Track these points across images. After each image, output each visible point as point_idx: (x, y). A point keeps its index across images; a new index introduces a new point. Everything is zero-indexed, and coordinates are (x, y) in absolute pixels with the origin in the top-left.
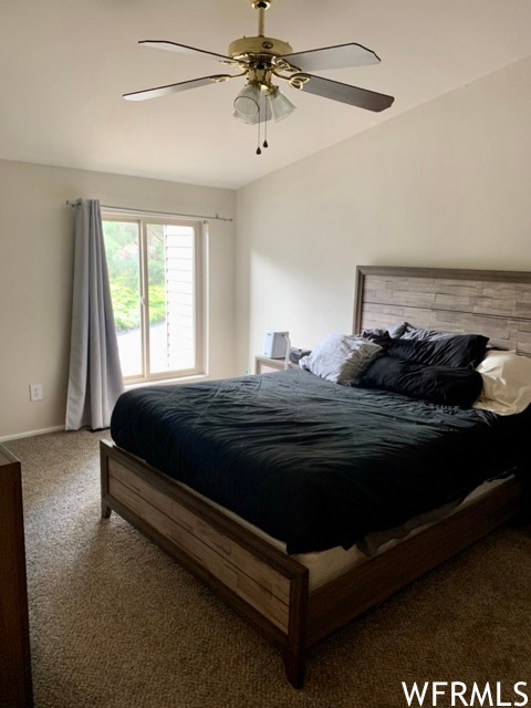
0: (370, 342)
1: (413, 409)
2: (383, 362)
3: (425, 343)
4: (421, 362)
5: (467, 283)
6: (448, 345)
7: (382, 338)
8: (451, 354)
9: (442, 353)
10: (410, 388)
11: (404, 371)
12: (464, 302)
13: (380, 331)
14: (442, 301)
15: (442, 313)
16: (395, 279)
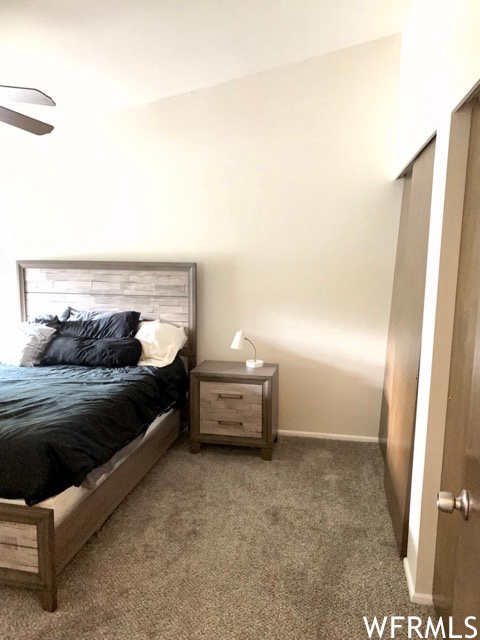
0: (44, 326)
3: (90, 323)
4: (91, 338)
5: (117, 272)
7: (53, 322)
8: (114, 328)
9: (107, 328)
12: (116, 287)
13: (50, 316)
14: (98, 287)
15: (99, 298)
16: (55, 271)
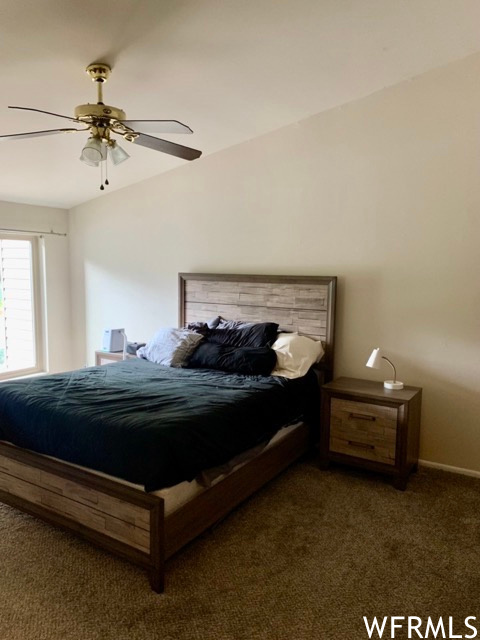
0: (194, 332)
1: (229, 380)
2: (205, 347)
3: (234, 331)
4: (231, 346)
5: (261, 285)
6: (251, 331)
7: (202, 329)
8: (255, 336)
9: (247, 337)
10: (226, 365)
11: (221, 353)
12: (260, 299)
13: (201, 324)
14: (245, 298)
15: (245, 308)
16: (210, 283)
